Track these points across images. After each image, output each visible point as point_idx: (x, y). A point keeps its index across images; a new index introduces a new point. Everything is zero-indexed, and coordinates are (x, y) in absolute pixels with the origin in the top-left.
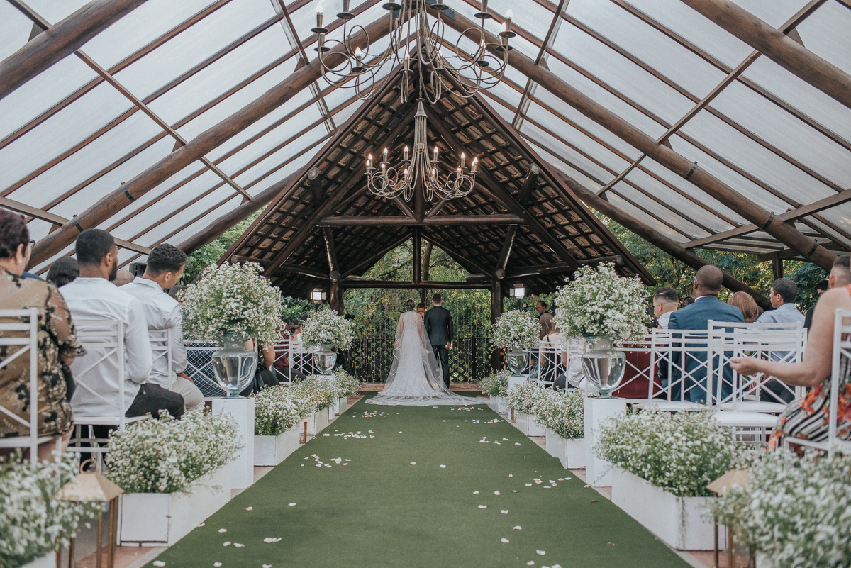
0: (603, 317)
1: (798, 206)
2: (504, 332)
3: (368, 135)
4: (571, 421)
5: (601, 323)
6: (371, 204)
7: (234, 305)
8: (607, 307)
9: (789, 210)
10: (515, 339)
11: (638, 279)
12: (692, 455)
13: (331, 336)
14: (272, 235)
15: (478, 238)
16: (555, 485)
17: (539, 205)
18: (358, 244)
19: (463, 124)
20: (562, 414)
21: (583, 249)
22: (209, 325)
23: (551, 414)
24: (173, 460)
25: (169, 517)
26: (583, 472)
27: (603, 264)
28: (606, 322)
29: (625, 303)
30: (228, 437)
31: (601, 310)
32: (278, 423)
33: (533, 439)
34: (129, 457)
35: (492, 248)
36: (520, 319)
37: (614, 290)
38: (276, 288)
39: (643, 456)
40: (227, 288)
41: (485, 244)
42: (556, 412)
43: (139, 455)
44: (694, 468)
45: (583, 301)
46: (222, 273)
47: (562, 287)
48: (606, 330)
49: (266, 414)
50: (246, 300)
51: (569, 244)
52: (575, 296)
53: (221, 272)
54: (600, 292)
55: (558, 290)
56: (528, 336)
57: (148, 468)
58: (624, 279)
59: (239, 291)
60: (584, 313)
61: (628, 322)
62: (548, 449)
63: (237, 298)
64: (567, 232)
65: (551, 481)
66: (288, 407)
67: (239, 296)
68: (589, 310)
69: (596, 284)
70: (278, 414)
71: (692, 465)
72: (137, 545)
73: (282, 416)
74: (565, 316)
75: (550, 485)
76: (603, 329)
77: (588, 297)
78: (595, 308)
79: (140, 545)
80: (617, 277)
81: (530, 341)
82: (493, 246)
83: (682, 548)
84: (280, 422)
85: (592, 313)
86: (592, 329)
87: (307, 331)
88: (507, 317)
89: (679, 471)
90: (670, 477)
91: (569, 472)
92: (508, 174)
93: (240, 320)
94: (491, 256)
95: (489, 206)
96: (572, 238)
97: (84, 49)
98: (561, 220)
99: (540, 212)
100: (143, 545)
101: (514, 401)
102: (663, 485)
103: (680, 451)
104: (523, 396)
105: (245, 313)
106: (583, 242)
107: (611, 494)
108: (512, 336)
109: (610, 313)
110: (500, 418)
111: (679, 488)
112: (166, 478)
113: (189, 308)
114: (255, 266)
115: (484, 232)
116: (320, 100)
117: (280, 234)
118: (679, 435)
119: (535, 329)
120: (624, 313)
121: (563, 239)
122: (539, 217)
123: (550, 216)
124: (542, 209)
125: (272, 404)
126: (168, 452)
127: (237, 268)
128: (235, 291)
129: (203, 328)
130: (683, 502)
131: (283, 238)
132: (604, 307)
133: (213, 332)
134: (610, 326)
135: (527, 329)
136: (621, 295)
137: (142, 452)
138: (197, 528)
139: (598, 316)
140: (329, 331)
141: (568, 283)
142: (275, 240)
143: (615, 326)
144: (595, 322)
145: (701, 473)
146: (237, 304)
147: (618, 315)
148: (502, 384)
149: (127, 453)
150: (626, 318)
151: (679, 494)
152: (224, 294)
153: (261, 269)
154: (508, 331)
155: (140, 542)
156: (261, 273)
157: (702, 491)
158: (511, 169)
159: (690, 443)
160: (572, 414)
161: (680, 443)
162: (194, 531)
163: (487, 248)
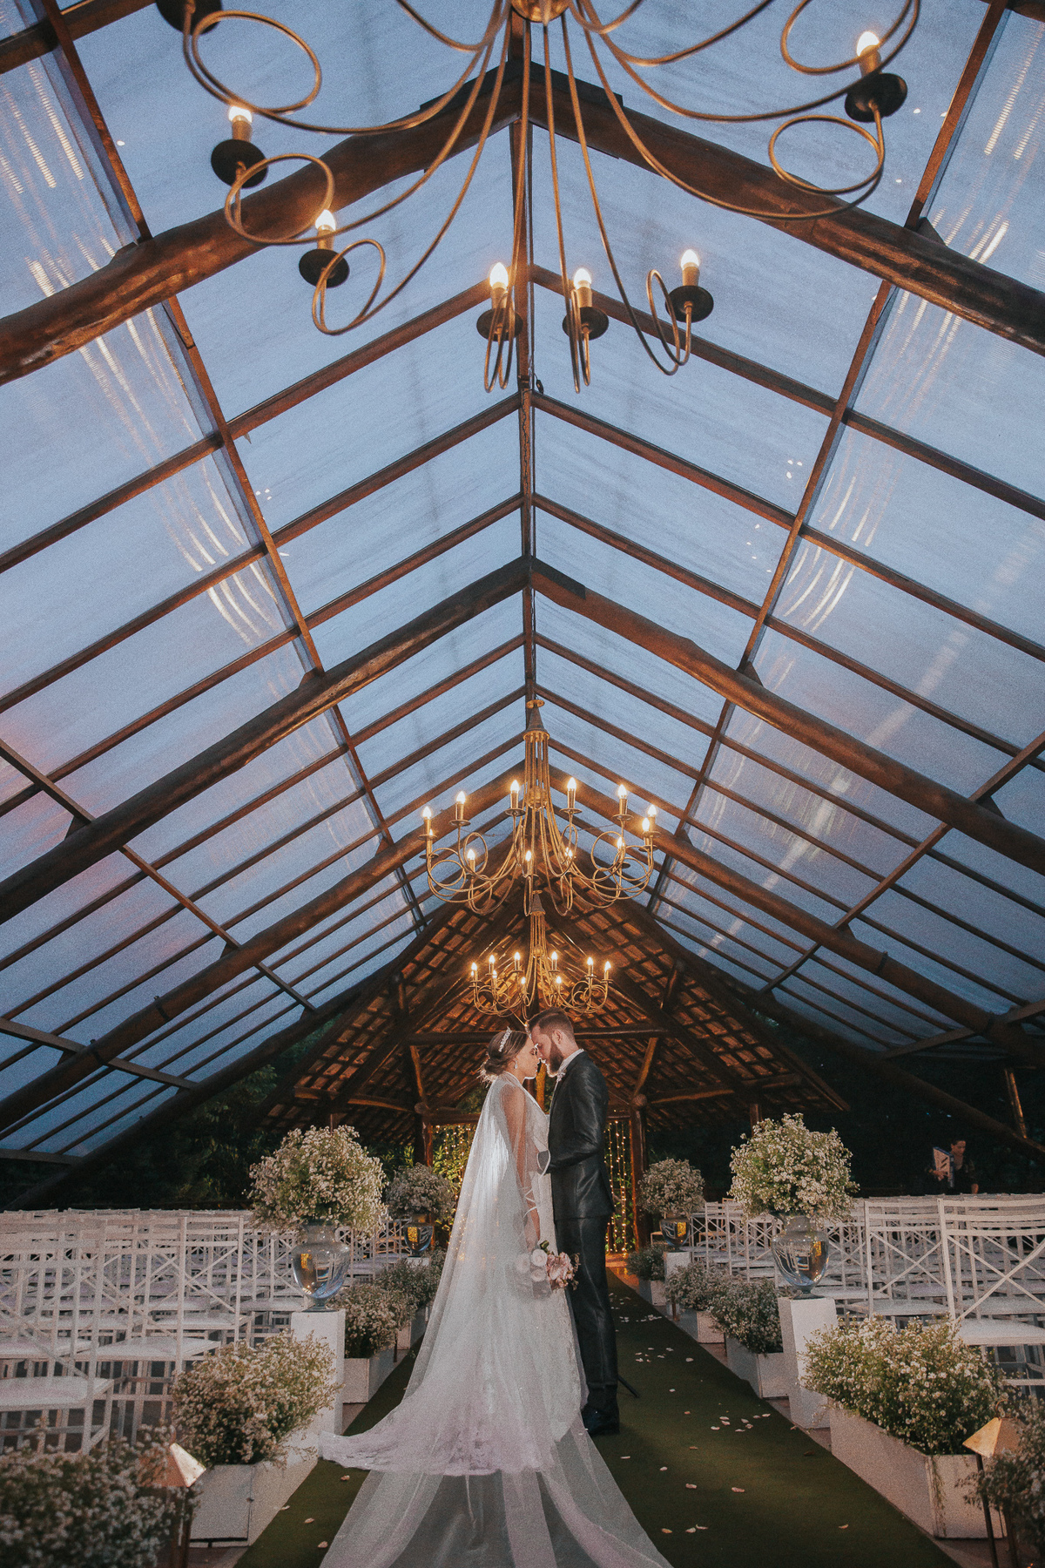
0: (795, 1188)
1: (1023, 1003)
2: (655, 1191)
3: (466, 929)
4: (762, 1329)
5: (793, 1195)
6: (469, 1014)
7: (323, 1185)
8: (799, 1174)
9: (1012, 1009)
10: (670, 1200)
11: (834, 1133)
12: (937, 1394)
13: (427, 1203)
14: (341, 1058)
15: (608, 1054)
16: (749, 1426)
17: (688, 1010)
18: (451, 1065)
19: (586, 912)
20: (750, 1319)
21: (748, 1066)
22: (290, 1212)
23: (735, 1318)
24: (261, 1416)
25: (250, 1500)
26: (784, 1403)
27: (788, 1116)
28: (800, 1194)
29: (822, 1167)
30: (325, 1375)
31: (791, 1178)
32: (371, 1339)
33: (706, 1348)
34: (202, 1412)
35: (627, 1067)
36: (677, 1172)
37: (808, 1152)
38: (375, 1159)
39: (871, 1393)
40: (314, 1161)
41: (618, 1061)
42: (740, 1314)
43: (215, 1409)
44: (943, 1413)
45: (767, 1166)
46: (309, 1141)
47: (738, 1147)
48: (800, 1205)
49: (355, 1327)
50: (339, 1177)
51: (729, 1060)
52: (757, 1159)
53: (307, 1140)
54: (788, 1154)
55: (733, 1152)
56: (688, 1195)
57: (227, 1428)
58: (818, 1135)
59: (329, 1165)
60: (771, 1183)
61: (828, 1193)
62: (731, 1365)
63: (327, 1175)
64: (725, 1045)
65: (745, 1421)
66: (384, 1316)
67: (330, 1173)
68: (777, 1179)
69: (783, 1143)
70: (371, 1326)
71: (939, 1407)
72: (205, 1545)
73: (376, 1330)
74: (746, 1188)
75: (743, 1426)
76: (797, 1204)
77: (774, 1161)
78: (784, 1176)
79: (210, 1546)
80: (808, 1133)
81: (692, 1202)
82: (629, 1065)
83: (942, 1535)
84: (374, 1338)
85: (781, 1183)
86: (782, 1205)
87: (394, 1195)
88: (658, 1170)
89: (923, 1417)
90: (912, 1425)
91: (765, 1404)
92: (644, 972)
93: (332, 1204)
94: (626, 1078)
95: (622, 1013)
96: (733, 1052)
97: (130, 845)
98: (717, 1030)
99: (688, 1021)
100: (215, 1544)
101: (677, 1292)
102: (903, 1437)
103: (922, 1388)
104: (689, 1285)
105: (337, 1194)
106: (746, 1057)
107: (829, 1440)
108: (666, 1196)
109: (803, 1183)
110: (656, 1313)
111: (926, 1444)
112: (251, 1442)
113: (265, 1189)
114: (349, 1130)
115: (617, 1046)
116: (406, 887)
117: (352, 1058)
118: (917, 1365)
119: (696, 1185)
120: (822, 1182)
121: (721, 1053)
122: (688, 1026)
123: (703, 1024)
124: (691, 1015)
125: (363, 1314)
126: (255, 1404)
127: (327, 1136)
128: (324, 1165)
129: (284, 1216)
130: (934, 1463)
131: (356, 1062)
132: (795, 1173)
133: (298, 1221)
134: (806, 1198)
135: (685, 1185)
136: (816, 1158)
137: (219, 1406)
138: (281, 1512)
139: (789, 1186)
140: (424, 1195)
141: (745, 1141)
142: (345, 1065)
143: (812, 1200)
144: (784, 1194)
145: (951, 1417)
146: (327, 1183)
147: (815, 1184)
148: (655, 1262)
149: (200, 1406)
150: (825, 1188)
151: (929, 1452)
152: (311, 1170)
153: (356, 1134)
154: (660, 1189)
155: (210, 1541)
156: (355, 1140)
157: (955, 1446)
158: (648, 965)
159: (932, 1376)
160: (763, 1318)
161: (919, 1377)
162: (276, 1517)
163: (621, 1067)
